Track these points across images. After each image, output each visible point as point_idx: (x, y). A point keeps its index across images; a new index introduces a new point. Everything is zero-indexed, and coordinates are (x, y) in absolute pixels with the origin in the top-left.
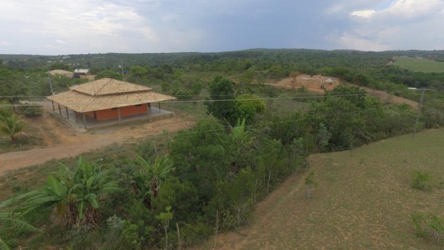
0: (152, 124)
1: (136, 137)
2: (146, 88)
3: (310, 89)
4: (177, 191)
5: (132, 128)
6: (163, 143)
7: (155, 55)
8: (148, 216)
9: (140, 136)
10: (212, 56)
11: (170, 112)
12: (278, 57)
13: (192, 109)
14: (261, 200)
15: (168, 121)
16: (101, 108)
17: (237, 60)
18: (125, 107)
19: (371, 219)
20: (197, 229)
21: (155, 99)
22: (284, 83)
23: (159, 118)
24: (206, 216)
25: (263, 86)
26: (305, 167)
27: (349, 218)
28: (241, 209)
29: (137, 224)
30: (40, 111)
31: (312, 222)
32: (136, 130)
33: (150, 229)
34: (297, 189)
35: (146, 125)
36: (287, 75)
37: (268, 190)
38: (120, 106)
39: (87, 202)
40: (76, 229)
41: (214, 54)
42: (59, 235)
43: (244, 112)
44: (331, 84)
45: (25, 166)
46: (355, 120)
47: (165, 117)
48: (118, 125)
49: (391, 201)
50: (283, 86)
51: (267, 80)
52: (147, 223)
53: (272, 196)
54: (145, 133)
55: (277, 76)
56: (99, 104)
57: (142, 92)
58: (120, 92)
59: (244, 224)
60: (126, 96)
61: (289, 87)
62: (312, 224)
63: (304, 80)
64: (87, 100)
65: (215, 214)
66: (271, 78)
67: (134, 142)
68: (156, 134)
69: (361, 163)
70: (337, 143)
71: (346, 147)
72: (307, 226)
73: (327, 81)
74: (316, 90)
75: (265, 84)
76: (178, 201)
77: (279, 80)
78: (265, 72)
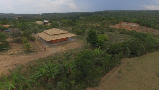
0: (69, 45)
1: (64, 50)
2: (67, 32)
3: (126, 29)
4: (77, 74)
5: (63, 46)
6: (73, 53)
7: (70, 13)
8: (68, 81)
9: (65, 49)
10: (90, 13)
11: (75, 40)
12: (116, 13)
13: (82, 38)
14: (103, 77)
15: (74, 43)
16: (53, 40)
17: (100, 15)
18: (60, 39)
19: (139, 88)
20: (82, 86)
21: (70, 36)
22: (117, 26)
23: (71, 42)
24: (85, 81)
25: (109, 27)
26: (120, 64)
27: (132, 86)
28: (96, 81)
29: (65, 83)
30: (35, 38)
31: (118, 87)
32: (64, 47)
33: (68, 85)
34: (116, 73)
35: (67, 45)
36: (118, 23)
37: (106, 73)
38: (59, 38)
39: (51, 76)
40: (49, 84)
41: (91, 12)
42: (44, 84)
43: (100, 42)
44: (135, 27)
45: (33, 60)
46: (141, 47)
47: (73, 42)
48: (58, 45)
49: (148, 82)
50: (116, 27)
51: (110, 25)
52: (68, 83)
53: (107, 75)
54: (67, 48)
55: (114, 23)
56: (53, 38)
57: (66, 33)
58: (59, 33)
59: (97, 85)
60: (61, 35)
61: (118, 28)
62: (119, 88)
63: (125, 25)
64: (49, 36)
65: (88, 81)
66: (112, 24)
67: (63, 52)
68: (70, 49)
69: (141, 64)
70: (133, 54)
71: (137, 56)
72: (117, 88)
73: (134, 25)
74: (129, 29)
75: (109, 26)
76: (77, 77)
77: (115, 25)
78: (110, 21)
